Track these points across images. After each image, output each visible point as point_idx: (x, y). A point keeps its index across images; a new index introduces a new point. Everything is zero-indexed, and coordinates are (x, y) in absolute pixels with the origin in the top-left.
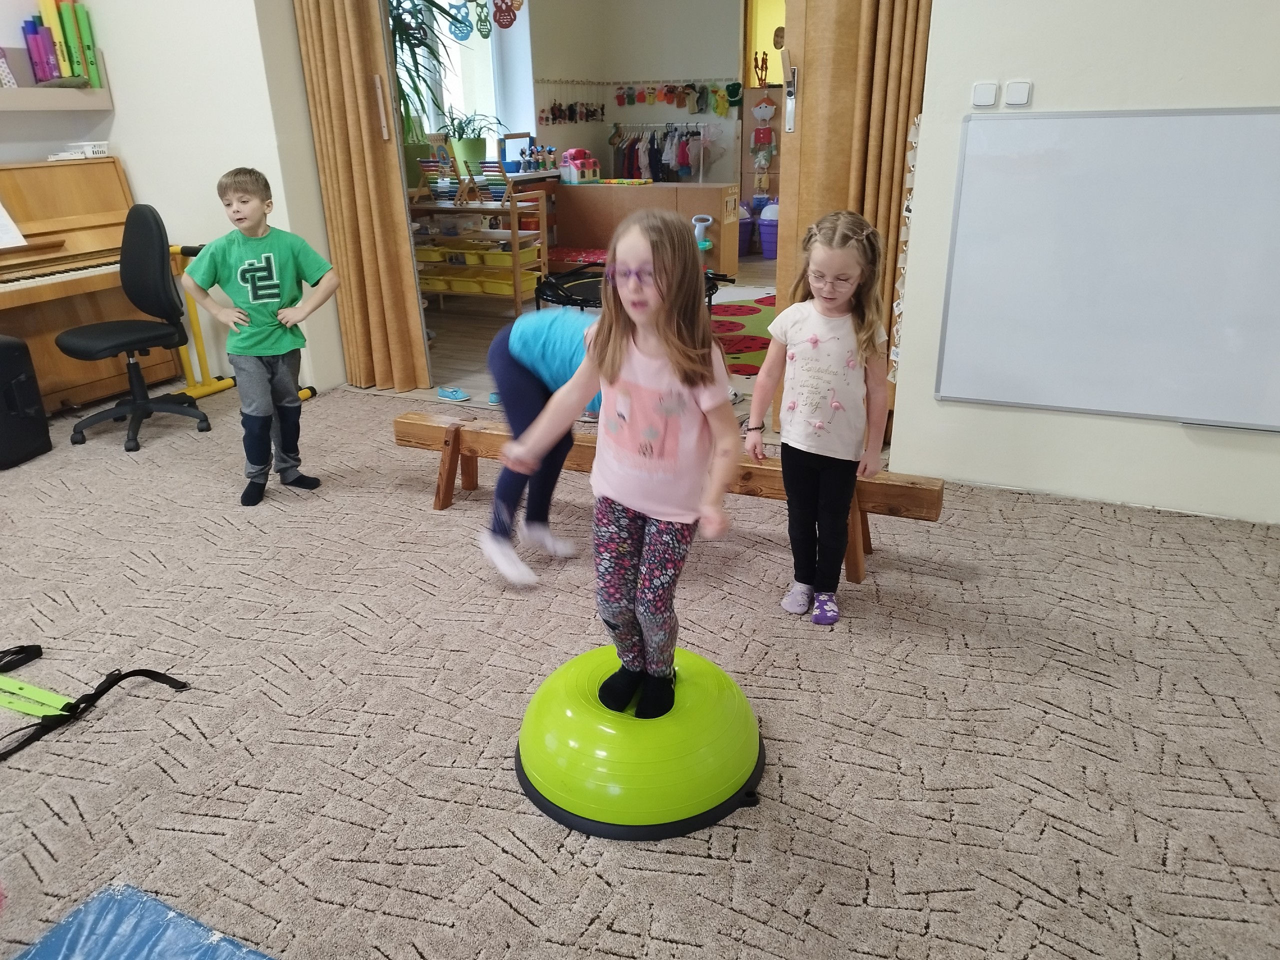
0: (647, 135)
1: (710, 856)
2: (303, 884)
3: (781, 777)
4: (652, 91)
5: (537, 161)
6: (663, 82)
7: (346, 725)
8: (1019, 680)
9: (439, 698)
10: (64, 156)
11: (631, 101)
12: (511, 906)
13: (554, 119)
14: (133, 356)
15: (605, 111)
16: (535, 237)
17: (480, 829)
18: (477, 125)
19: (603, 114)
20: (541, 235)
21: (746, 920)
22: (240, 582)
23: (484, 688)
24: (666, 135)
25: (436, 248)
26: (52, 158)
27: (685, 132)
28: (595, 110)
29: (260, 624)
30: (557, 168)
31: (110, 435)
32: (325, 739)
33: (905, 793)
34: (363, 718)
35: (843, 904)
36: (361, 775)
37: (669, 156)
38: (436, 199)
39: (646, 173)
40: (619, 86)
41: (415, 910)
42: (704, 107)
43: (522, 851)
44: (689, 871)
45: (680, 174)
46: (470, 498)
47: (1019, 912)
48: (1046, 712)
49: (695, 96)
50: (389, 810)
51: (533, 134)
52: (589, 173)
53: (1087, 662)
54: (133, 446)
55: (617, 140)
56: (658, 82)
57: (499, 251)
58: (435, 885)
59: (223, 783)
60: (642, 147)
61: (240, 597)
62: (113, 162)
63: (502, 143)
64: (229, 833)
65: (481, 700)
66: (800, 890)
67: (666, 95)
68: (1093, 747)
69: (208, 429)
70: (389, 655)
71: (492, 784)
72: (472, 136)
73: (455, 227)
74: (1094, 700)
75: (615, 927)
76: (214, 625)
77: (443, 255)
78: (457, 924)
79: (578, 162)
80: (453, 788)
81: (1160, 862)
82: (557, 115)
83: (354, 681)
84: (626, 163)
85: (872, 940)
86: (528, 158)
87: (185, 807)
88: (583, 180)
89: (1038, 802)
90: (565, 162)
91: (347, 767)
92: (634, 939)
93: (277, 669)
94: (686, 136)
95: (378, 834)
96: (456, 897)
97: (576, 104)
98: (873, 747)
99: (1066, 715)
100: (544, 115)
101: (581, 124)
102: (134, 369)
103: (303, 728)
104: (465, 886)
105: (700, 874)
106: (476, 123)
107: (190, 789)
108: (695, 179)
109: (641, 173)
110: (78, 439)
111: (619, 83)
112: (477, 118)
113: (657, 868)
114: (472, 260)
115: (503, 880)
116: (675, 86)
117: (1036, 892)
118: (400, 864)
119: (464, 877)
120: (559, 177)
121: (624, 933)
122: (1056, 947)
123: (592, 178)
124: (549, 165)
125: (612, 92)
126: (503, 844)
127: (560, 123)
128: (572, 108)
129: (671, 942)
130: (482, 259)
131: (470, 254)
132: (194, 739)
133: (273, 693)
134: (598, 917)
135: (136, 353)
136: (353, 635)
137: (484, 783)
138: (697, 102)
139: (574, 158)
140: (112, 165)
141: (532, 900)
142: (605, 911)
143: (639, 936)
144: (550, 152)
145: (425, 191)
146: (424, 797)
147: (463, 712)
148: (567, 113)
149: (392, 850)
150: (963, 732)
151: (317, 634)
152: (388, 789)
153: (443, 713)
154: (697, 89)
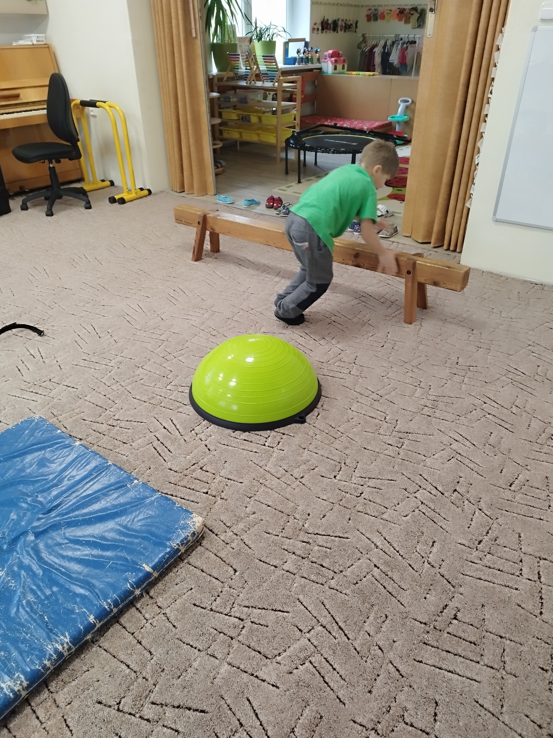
0: (382, 43)
1: (264, 445)
2: (65, 428)
3: (319, 414)
4: (390, 12)
5: (307, 58)
6: (398, 5)
7: (110, 361)
8: (479, 384)
9: (159, 354)
10: (21, 42)
11: (376, 19)
12: (158, 452)
13: (323, 29)
14: (52, 163)
15: (358, 25)
16: (293, 107)
17: (156, 416)
18: (271, 32)
19: (356, 27)
20: (297, 106)
21: (270, 475)
22: (82, 287)
23: (183, 353)
24: (393, 43)
25: (234, 111)
26: (14, 44)
27: (407, 40)
28: (351, 24)
29: (85, 309)
30: (320, 63)
31: (41, 207)
32: (97, 367)
33: (381, 431)
34: (119, 358)
35: (322, 476)
36: (109, 385)
37: (394, 58)
38: (237, 79)
39: (378, 68)
40: (369, 8)
41: (112, 447)
42: (421, 24)
43: (171, 428)
44: (250, 449)
45: (400, 70)
46: (213, 257)
47: (416, 495)
48: (485, 403)
49: (417, 15)
50: (116, 402)
51: (308, 40)
52: (339, 67)
53: (525, 380)
54: (50, 214)
55: (363, 45)
56: (394, 5)
57: (270, 114)
58: (126, 437)
59: (44, 380)
60: (378, 51)
61: (80, 295)
62: (48, 47)
63: (286, 44)
64: (39, 401)
65: (180, 358)
66: (303, 467)
67: (398, 14)
68: (503, 424)
69: (90, 208)
70: (142, 331)
71: (170, 397)
72: (268, 39)
73: (245, 98)
74: (517, 401)
75: (204, 469)
76: (63, 307)
77: (238, 115)
78: (130, 455)
79: (333, 59)
80: (150, 396)
81: (509, 484)
82: (325, 26)
83: (121, 341)
84: (366, 61)
85: (329, 495)
86: (302, 55)
87: (23, 387)
88: (335, 71)
89: (455, 446)
90: (325, 59)
91: (103, 380)
92: (211, 475)
93: (86, 331)
94: (407, 44)
95: (108, 411)
96: (133, 444)
97: (338, 20)
98: (376, 407)
99: (496, 405)
100: (316, 27)
101: (341, 34)
102: (52, 170)
103: (89, 360)
104: (140, 440)
105: (256, 452)
106: (271, 30)
107: (28, 380)
108: (409, 73)
109: (375, 69)
110: (24, 208)
111: (369, 6)
112: (272, 27)
113: (236, 446)
114: (254, 119)
115: (159, 440)
116: (404, 9)
117: (430, 488)
118: (113, 426)
119: (141, 436)
120: (320, 69)
121: (207, 471)
122: (426, 514)
123: (341, 71)
124: (315, 60)
125: (364, 12)
126: (164, 424)
127: (326, 32)
128: (335, 23)
129: (228, 479)
130: (260, 118)
131: (253, 115)
132: (37, 358)
133: (80, 342)
134: (198, 463)
135: (54, 161)
136: (128, 319)
137: (166, 396)
138: (418, 20)
139: (332, 56)
140: (47, 49)
141: (169, 451)
142: (202, 461)
143: (214, 474)
144: (317, 52)
145: (231, 74)
146: (135, 398)
147: (169, 362)
148: (332, 26)
149: (111, 420)
150: (431, 406)
151: (110, 317)
152: (119, 392)
153: (158, 362)
154: (419, 11)
